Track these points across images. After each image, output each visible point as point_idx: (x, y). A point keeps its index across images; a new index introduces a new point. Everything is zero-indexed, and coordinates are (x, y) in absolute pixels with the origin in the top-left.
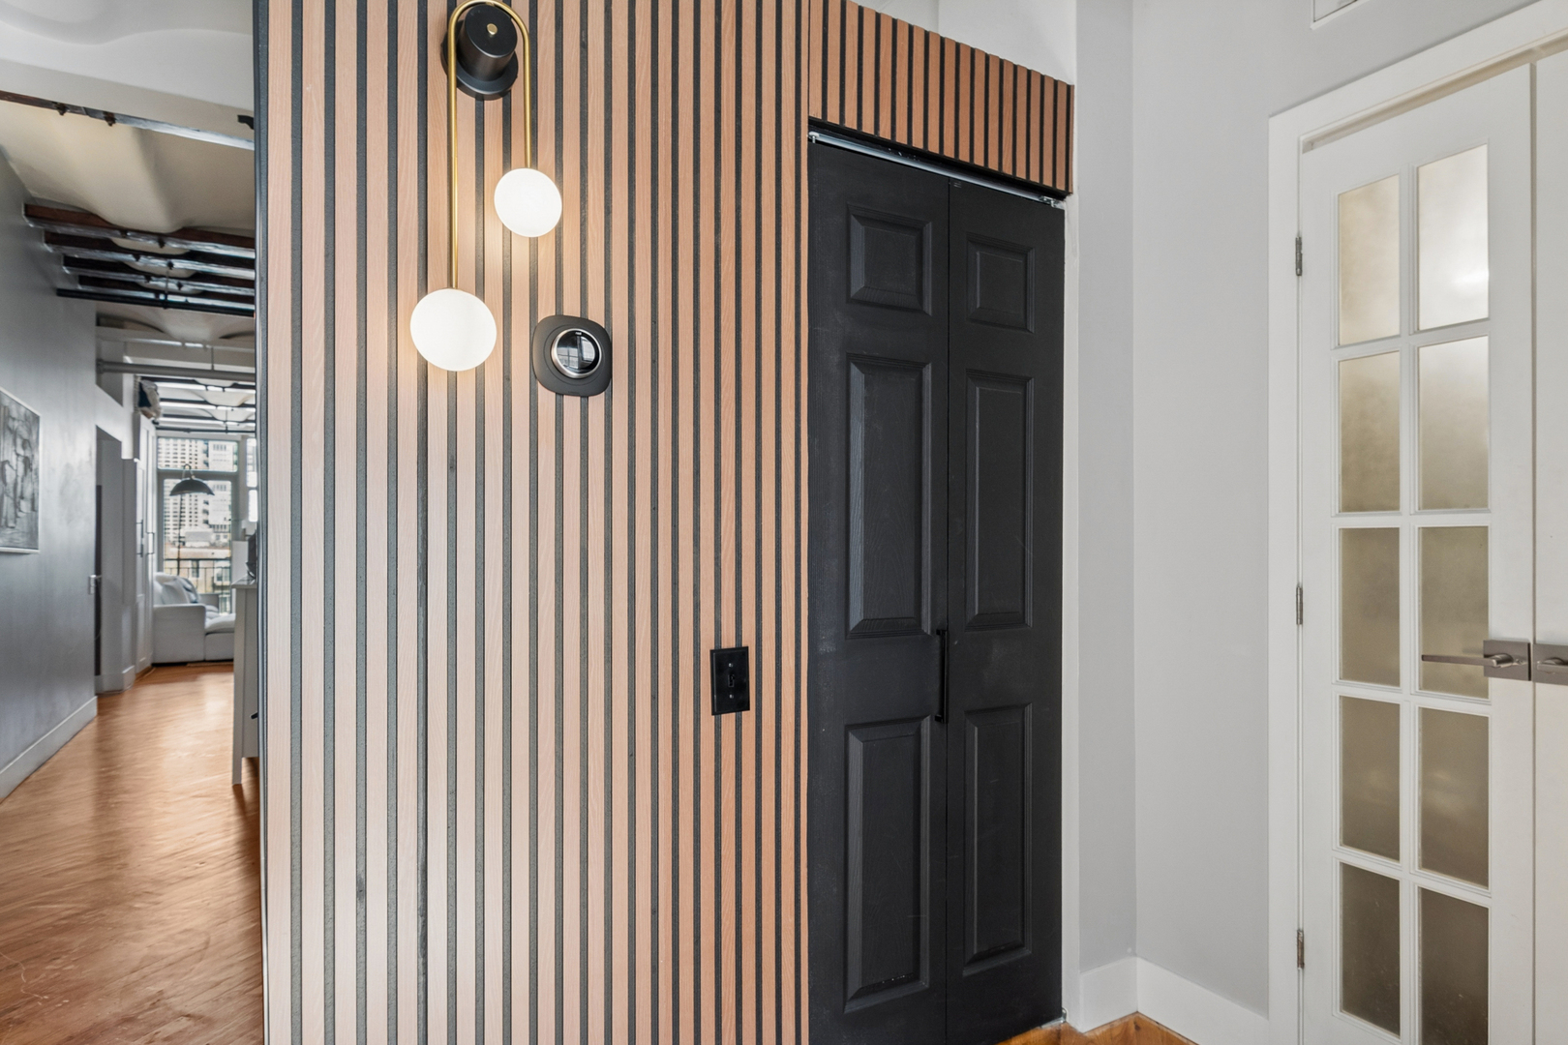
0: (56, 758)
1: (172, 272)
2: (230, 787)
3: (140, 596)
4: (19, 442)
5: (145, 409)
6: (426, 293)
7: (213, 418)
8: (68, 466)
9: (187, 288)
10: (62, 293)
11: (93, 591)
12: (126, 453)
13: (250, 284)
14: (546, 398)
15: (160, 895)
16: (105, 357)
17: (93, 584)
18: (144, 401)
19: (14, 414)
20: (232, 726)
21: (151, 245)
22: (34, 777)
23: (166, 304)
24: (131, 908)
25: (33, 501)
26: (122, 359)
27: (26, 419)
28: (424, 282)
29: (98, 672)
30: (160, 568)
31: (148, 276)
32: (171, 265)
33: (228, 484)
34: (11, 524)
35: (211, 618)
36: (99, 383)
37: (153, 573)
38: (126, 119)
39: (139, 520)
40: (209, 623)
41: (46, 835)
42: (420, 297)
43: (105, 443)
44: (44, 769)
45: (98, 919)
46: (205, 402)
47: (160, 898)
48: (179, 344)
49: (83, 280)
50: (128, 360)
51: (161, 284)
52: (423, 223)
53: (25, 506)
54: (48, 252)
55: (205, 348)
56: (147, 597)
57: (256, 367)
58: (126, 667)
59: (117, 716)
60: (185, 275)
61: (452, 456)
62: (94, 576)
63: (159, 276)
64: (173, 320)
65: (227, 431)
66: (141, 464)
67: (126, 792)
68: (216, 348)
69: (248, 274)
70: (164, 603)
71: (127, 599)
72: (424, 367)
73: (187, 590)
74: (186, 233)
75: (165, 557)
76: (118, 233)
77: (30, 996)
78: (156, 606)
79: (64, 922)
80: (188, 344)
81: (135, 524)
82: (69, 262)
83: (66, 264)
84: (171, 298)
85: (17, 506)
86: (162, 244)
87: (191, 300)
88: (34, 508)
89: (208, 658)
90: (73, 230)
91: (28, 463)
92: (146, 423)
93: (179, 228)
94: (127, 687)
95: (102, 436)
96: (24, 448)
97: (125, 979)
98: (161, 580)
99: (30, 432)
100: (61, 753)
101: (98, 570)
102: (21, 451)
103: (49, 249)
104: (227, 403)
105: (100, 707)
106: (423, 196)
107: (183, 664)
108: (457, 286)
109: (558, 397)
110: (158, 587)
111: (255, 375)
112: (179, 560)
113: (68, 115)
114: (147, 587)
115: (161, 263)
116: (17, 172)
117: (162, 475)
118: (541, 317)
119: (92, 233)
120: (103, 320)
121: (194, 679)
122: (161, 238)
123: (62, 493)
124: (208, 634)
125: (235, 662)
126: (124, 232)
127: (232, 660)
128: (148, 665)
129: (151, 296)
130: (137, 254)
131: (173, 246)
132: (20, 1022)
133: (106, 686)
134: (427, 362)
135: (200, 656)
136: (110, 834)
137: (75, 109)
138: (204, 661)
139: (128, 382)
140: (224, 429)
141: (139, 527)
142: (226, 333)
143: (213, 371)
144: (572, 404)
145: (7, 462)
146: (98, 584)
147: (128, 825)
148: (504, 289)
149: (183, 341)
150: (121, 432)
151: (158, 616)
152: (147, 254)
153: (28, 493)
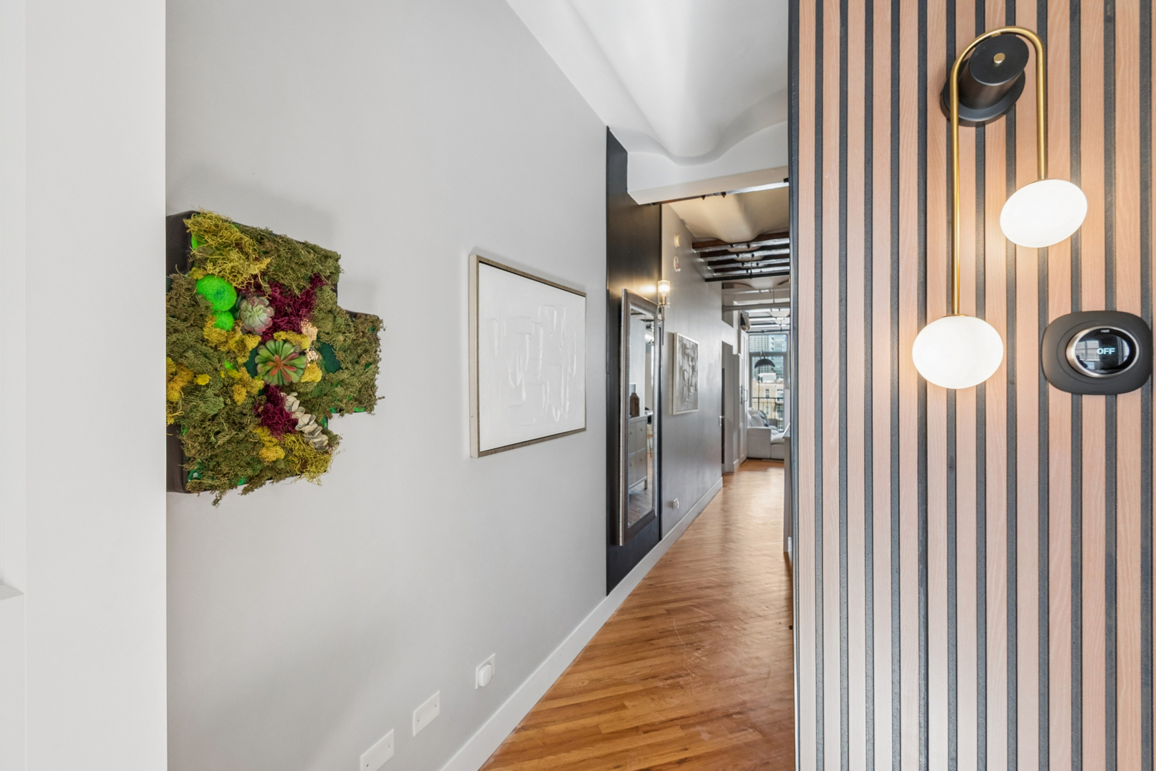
0: (705, 511)
1: (755, 258)
2: (782, 552)
3: (741, 424)
4: (690, 359)
5: (743, 326)
6: (926, 324)
7: (775, 324)
8: (710, 365)
9: (761, 264)
10: (708, 280)
11: (721, 425)
12: (735, 352)
13: (787, 256)
14: (1060, 401)
15: (746, 623)
16: (726, 304)
17: (721, 420)
18: (743, 322)
19: (688, 346)
20: (783, 507)
21: (744, 247)
22: (696, 520)
23: (751, 276)
24: (732, 627)
25: (696, 386)
26: (733, 303)
27: (693, 346)
28: (923, 315)
29: (723, 462)
30: (750, 406)
31: (743, 263)
32: (753, 256)
33: (782, 358)
34: (687, 400)
35: (774, 434)
36: (723, 319)
37: (747, 408)
38: (729, 192)
39: (740, 385)
40: (773, 437)
41: (699, 560)
42: (919, 329)
43: (726, 348)
44: (701, 516)
45: (718, 629)
46: (771, 317)
47: (746, 626)
48: (758, 291)
49: (716, 271)
50: (736, 303)
51: (749, 265)
52: (922, 255)
53: (692, 389)
54: (702, 262)
55: (770, 292)
56: (744, 425)
57: (790, 298)
58: (735, 460)
59: (731, 489)
60: (760, 258)
61: (952, 457)
62: (721, 417)
63: (748, 262)
64: (755, 282)
65: (781, 330)
66: (741, 356)
67: (732, 542)
68: (775, 290)
69: (786, 251)
70: (752, 425)
71: (735, 425)
72: (923, 387)
73: (762, 418)
74: (760, 237)
75: (753, 396)
76: (729, 246)
77: (687, 670)
78: (748, 427)
79: (703, 624)
80: (762, 291)
81: (739, 387)
82: (710, 264)
83: (709, 265)
84: (754, 271)
85: (689, 390)
86: (749, 246)
87: (765, 270)
88: (696, 390)
89: (773, 457)
90: (711, 249)
91: (693, 368)
92: (743, 333)
93: (756, 236)
94: (735, 471)
95: (724, 345)
96: (692, 361)
97: (727, 681)
98: (751, 413)
99: (694, 353)
100: (707, 508)
101: (723, 414)
102: (691, 364)
103: (702, 260)
104: (782, 318)
105: (724, 481)
106: (923, 231)
107: (760, 459)
108: (958, 312)
109: (1075, 396)
110: (749, 417)
111: (790, 303)
112: (759, 398)
113: (706, 198)
114: (744, 417)
115: (749, 255)
116: (689, 229)
117: (751, 355)
118: (1052, 317)
119: (718, 249)
120: (725, 286)
121: (765, 470)
122: (748, 243)
123: (708, 378)
124: (772, 444)
125: (785, 461)
126: (731, 245)
127: (783, 460)
128: (745, 458)
129: (745, 272)
130: (738, 254)
131: (754, 245)
132: (682, 687)
133: (727, 470)
134: (926, 382)
135: (769, 456)
136: (725, 569)
137: (709, 195)
138: (770, 459)
139: (736, 314)
140: (780, 329)
141: (740, 389)
142: (779, 282)
143: (774, 303)
144: (1094, 406)
145: (685, 370)
146: (723, 420)
147: (733, 565)
148: (1007, 297)
149: (760, 290)
150: (732, 341)
151: (749, 432)
152: (742, 252)
153: (693, 384)
